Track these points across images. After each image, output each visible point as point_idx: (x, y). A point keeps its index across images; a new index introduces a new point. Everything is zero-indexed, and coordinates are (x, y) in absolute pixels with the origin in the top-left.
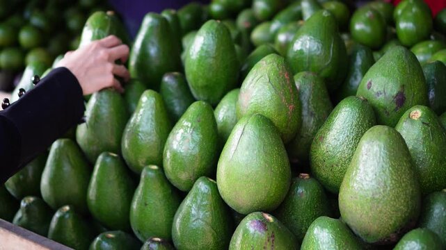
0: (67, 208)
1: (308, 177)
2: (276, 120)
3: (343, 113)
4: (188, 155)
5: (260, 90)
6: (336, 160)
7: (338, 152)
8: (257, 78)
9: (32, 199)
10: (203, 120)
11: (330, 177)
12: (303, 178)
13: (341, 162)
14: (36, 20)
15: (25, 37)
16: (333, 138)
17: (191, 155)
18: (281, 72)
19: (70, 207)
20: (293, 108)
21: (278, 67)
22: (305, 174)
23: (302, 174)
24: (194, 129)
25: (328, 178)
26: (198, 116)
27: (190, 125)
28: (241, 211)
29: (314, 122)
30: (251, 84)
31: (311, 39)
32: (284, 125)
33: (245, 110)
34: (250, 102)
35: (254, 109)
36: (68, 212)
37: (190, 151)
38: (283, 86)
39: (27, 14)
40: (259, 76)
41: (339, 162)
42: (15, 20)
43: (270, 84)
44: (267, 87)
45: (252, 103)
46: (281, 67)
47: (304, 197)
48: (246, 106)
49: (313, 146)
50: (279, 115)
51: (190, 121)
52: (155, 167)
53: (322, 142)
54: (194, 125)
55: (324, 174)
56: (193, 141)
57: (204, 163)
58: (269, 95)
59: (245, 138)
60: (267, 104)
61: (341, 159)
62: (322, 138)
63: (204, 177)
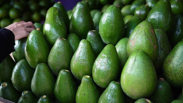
0: (45, 96)
1: (163, 80)
2: (149, 53)
3: (181, 49)
4: (106, 71)
5: (141, 39)
6: (178, 72)
7: (179, 68)
8: (138, 33)
9: (27, 92)
10: (112, 54)
11: (174, 80)
12: (161, 81)
13: (180, 72)
14: (16, 6)
15: (12, 14)
16: (176, 61)
17: (107, 71)
18: (150, 29)
19: (46, 96)
20: (156, 47)
21: (149, 27)
22: (163, 79)
23: (161, 78)
24: (109, 58)
25: (173, 80)
26: (110, 52)
27: (106, 57)
28: (134, 98)
29: (163, 53)
30: (135, 35)
31: (159, 13)
32: (152, 55)
33: (133, 48)
34: (135, 45)
35: (138, 48)
36: (45, 98)
37: (107, 69)
38: (151, 36)
39: (12, 3)
40: (140, 32)
41: (179, 73)
42: (6, 6)
43: (145, 36)
44: (144, 37)
45: (136, 45)
46: (150, 27)
47: (163, 90)
48: (133, 46)
49: (165, 65)
50: (150, 51)
51: (106, 54)
52: (88, 77)
53: (170, 63)
54: (108, 56)
55: (171, 78)
56: (108, 64)
57: (113, 74)
58: (145, 41)
59: (136, 63)
60: (144, 45)
61: (180, 71)
62: (170, 61)
63: (114, 81)
